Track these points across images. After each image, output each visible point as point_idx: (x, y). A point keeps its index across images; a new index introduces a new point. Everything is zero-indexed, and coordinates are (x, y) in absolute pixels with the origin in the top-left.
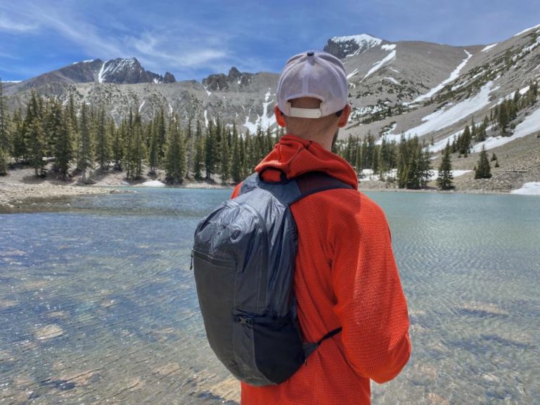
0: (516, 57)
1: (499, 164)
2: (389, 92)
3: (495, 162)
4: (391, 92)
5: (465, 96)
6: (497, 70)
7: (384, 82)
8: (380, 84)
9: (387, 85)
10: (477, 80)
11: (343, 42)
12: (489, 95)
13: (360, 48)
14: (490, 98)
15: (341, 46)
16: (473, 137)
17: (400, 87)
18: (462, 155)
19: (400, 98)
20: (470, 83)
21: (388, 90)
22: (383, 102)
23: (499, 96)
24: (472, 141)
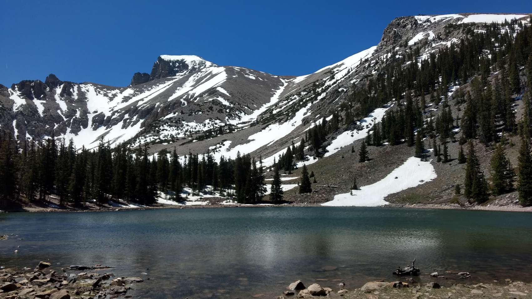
0: (320, 89)
1: (317, 180)
3: (313, 178)
4: (220, 111)
5: (285, 119)
6: (308, 99)
7: (214, 102)
8: (211, 104)
9: (217, 105)
10: (292, 106)
11: (173, 61)
12: (303, 120)
13: (190, 68)
14: (303, 122)
15: (171, 64)
16: (294, 155)
17: (229, 107)
18: (287, 172)
19: (229, 118)
20: (288, 108)
21: (218, 109)
22: (214, 120)
23: (310, 121)
24: (294, 160)
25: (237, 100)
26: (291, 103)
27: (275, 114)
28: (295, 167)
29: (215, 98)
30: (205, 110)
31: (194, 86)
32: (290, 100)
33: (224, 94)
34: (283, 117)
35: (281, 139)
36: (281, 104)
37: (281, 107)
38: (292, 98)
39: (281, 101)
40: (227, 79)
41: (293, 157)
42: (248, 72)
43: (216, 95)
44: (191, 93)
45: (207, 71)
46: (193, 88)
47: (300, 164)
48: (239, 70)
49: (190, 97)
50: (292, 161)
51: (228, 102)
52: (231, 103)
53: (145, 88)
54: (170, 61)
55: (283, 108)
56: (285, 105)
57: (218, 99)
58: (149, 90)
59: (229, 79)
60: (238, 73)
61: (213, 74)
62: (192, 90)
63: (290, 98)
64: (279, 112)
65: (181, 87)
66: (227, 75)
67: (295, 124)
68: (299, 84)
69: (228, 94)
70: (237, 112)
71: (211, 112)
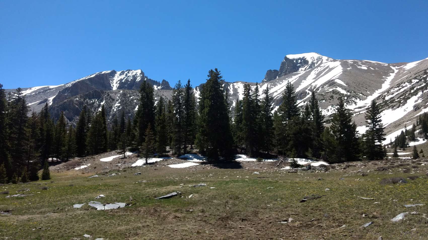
1: (424, 155)
5: (397, 106)
7: (334, 92)
8: (332, 93)
9: (337, 94)
10: (404, 94)
11: (296, 59)
12: (414, 106)
13: (310, 63)
14: (415, 108)
15: (295, 61)
16: (407, 137)
17: (346, 95)
18: (401, 149)
19: (347, 104)
20: (399, 95)
21: (338, 98)
22: (335, 106)
23: (421, 107)
24: (407, 141)
25: (353, 89)
26: (402, 90)
27: (388, 101)
28: (408, 146)
29: (334, 88)
30: (328, 99)
31: (316, 79)
32: (401, 87)
33: (341, 85)
34: (395, 104)
35: (395, 123)
36: (392, 91)
37: (393, 94)
38: (403, 86)
39: (392, 88)
40: (343, 72)
41: (406, 138)
42: (360, 63)
43: (335, 86)
44: (314, 85)
45: (325, 66)
46: (315, 80)
47: (412, 144)
48: (352, 63)
49: (313, 88)
50: (405, 141)
51: (345, 91)
52: (348, 91)
53: (278, 82)
54: (294, 59)
55: (394, 95)
56: (397, 92)
57: (336, 89)
58: (280, 84)
59: (345, 72)
60: (352, 65)
61: (330, 68)
62: (314, 82)
63: (401, 85)
64: (391, 98)
65: (305, 80)
66: (342, 68)
67: (406, 110)
68: (410, 71)
69: (345, 85)
70: (353, 99)
71: (332, 100)
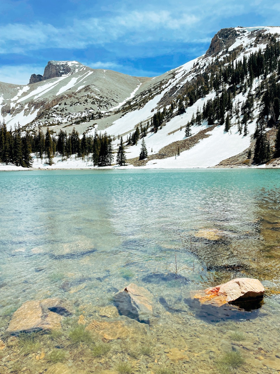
0: (164, 86)
2: (92, 103)
4: (93, 103)
5: (138, 109)
6: (155, 93)
7: (88, 96)
9: (91, 98)
10: (144, 99)
13: (72, 71)
15: (58, 67)
17: (99, 100)
19: (100, 108)
20: (141, 100)
22: (88, 110)
25: (106, 95)
27: (132, 105)
31: (75, 85)
33: (95, 90)
37: (136, 100)
39: (137, 96)
43: (90, 91)
49: (71, 93)
52: (101, 97)
53: (39, 85)
57: (91, 94)
59: (100, 79)
63: (143, 93)
64: (135, 103)
69: (99, 91)
70: (105, 104)
71: (86, 103)
